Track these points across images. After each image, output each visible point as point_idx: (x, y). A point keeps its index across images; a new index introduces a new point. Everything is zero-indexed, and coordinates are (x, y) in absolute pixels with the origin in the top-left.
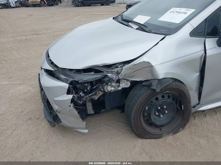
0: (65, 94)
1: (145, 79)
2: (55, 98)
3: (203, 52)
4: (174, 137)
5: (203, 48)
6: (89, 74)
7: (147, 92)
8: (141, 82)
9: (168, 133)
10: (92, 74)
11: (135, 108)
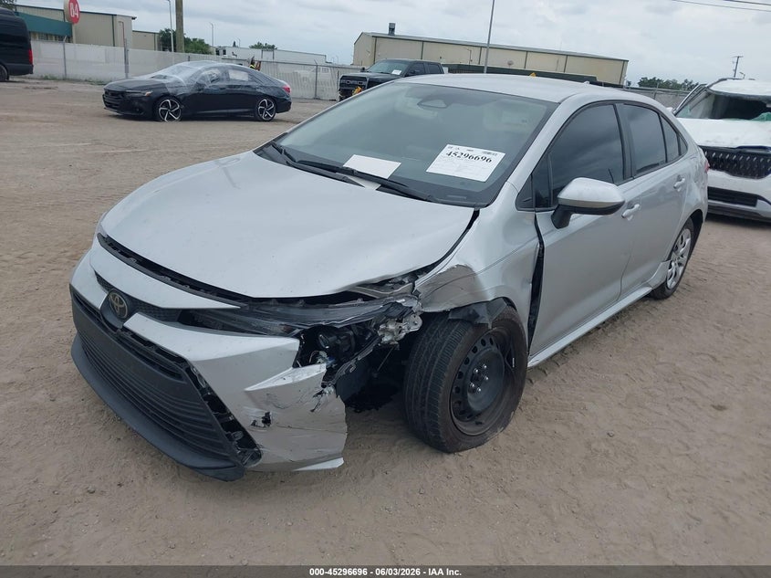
0: (288, 368)
1: (453, 306)
2: (249, 386)
3: (537, 240)
4: (508, 434)
5: (536, 234)
6: (353, 306)
7: (467, 334)
8: (445, 313)
9: (494, 429)
10: (359, 305)
11: (446, 375)
